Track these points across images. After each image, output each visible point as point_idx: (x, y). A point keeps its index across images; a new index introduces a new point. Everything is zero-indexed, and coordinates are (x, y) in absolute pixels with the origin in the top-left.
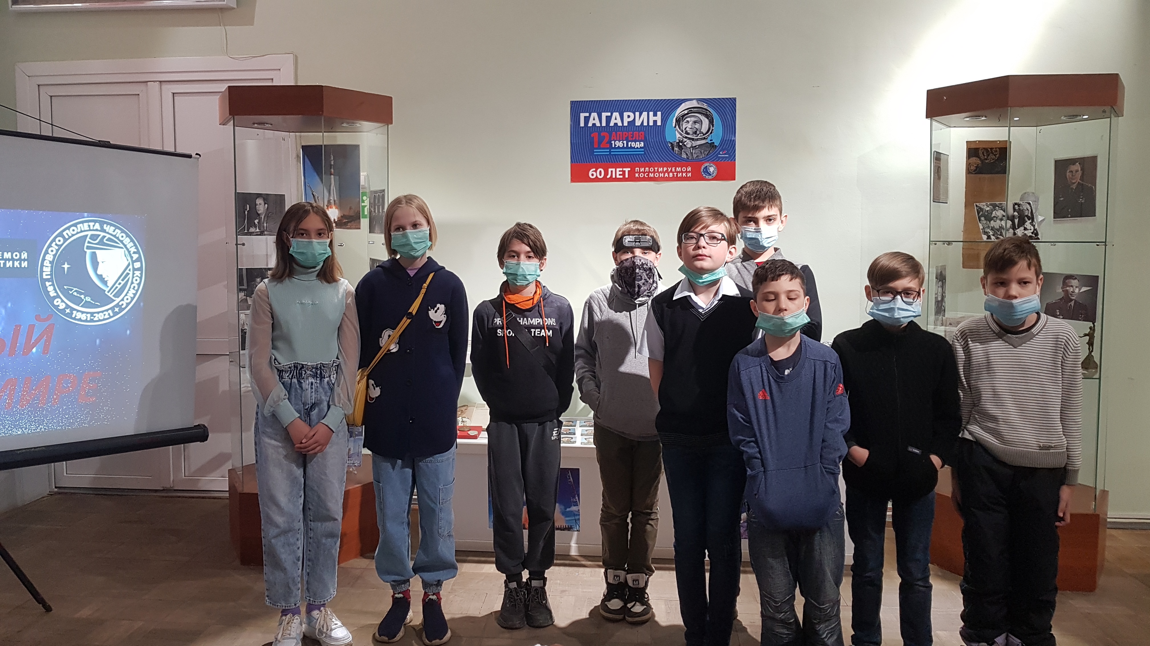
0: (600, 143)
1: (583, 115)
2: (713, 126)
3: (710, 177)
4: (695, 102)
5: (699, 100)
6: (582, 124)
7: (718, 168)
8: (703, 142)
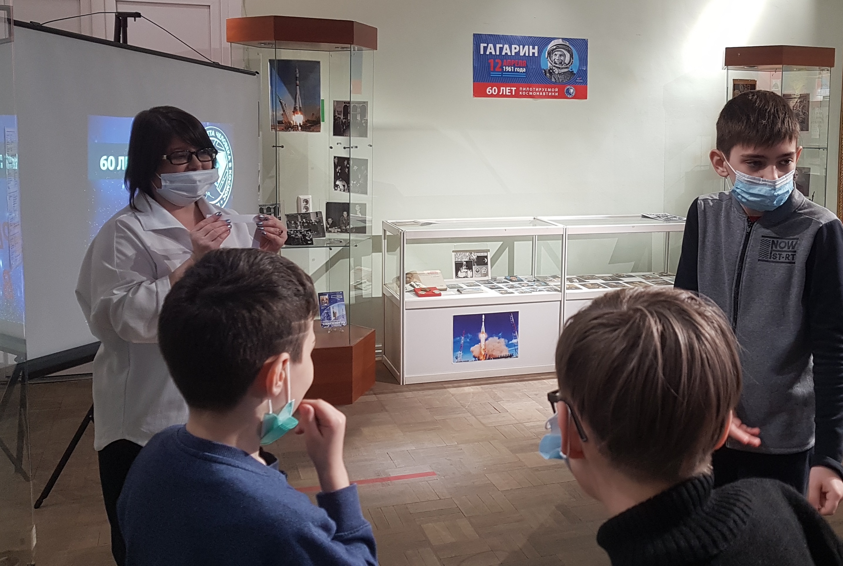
0: (494, 68)
1: (482, 45)
2: (573, 59)
3: (571, 96)
4: (560, 40)
5: (563, 39)
6: (482, 52)
7: (576, 89)
8: (566, 70)
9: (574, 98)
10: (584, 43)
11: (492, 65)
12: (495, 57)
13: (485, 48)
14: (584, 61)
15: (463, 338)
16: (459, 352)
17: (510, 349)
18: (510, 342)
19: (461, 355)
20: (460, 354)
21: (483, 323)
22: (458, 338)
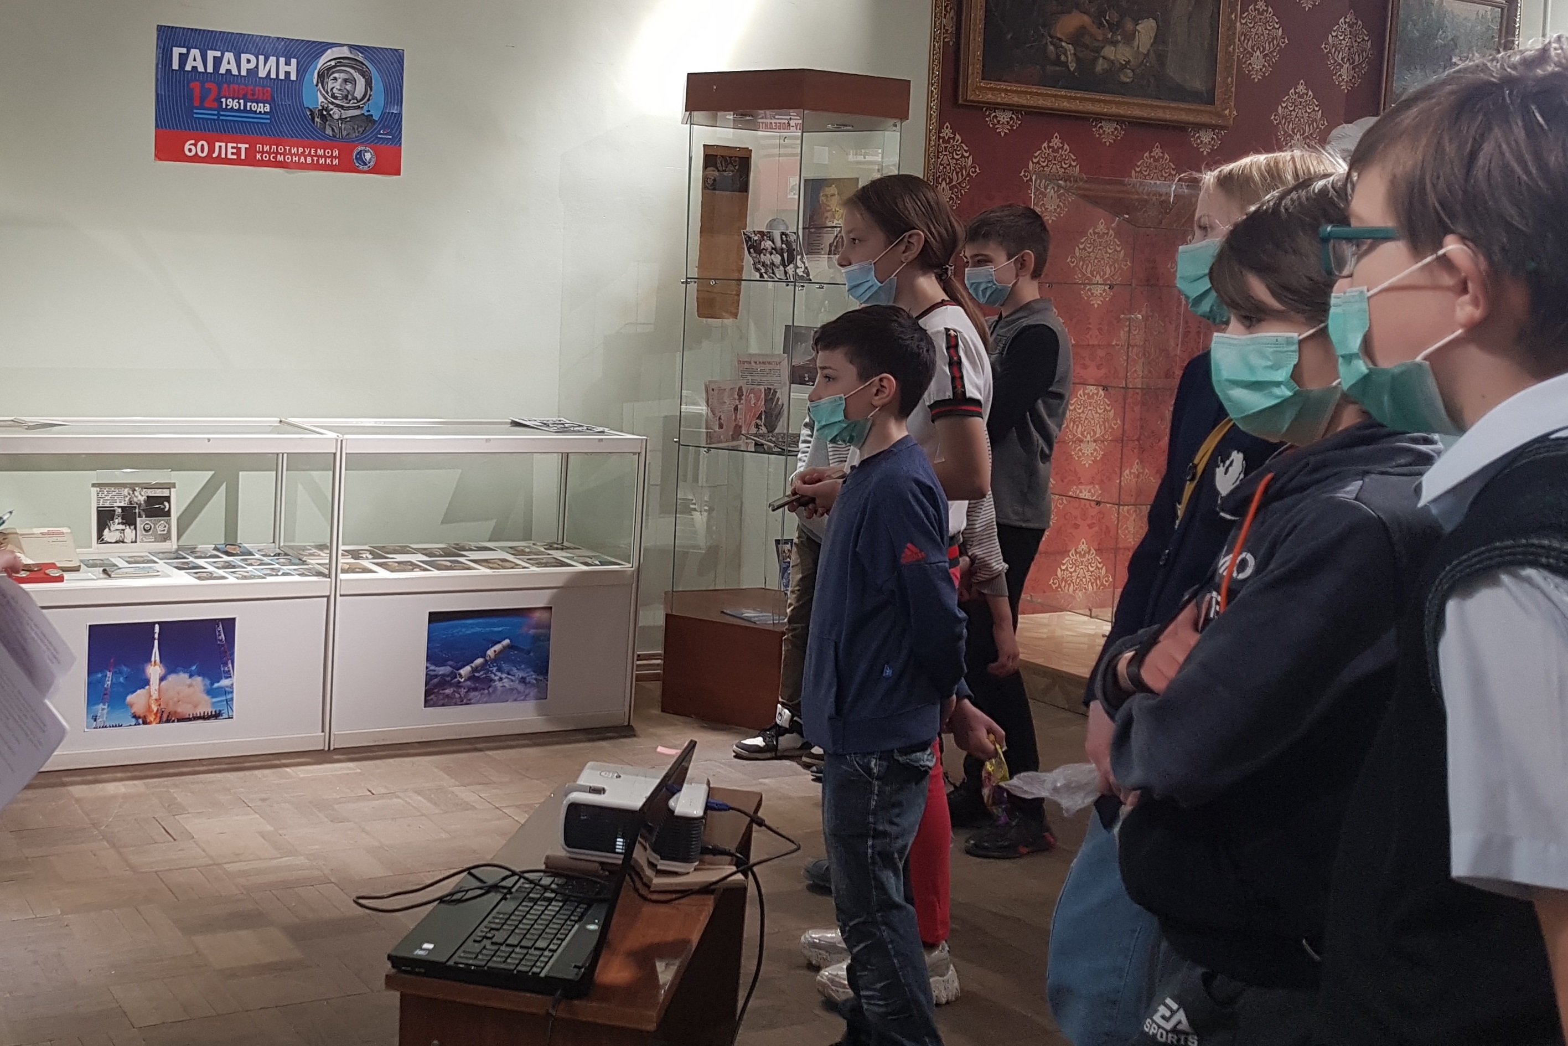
0: (202, 99)
1: (177, 51)
2: (371, 90)
3: (366, 168)
4: (345, 48)
5: (351, 47)
6: (175, 66)
7: (377, 154)
8: (357, 112)
9: (372, 171)
10: (398, 56)
11: (197, 92)
12: (203, 77)
13: (183, 58)
14: (395, 93)
15: (109, 674)
16: (101, 706)
17: (214, 700)
18: (216, 685)
19: (105, 711)
20: (103, 709)
21: (156, 642)
22: (100, 675)
